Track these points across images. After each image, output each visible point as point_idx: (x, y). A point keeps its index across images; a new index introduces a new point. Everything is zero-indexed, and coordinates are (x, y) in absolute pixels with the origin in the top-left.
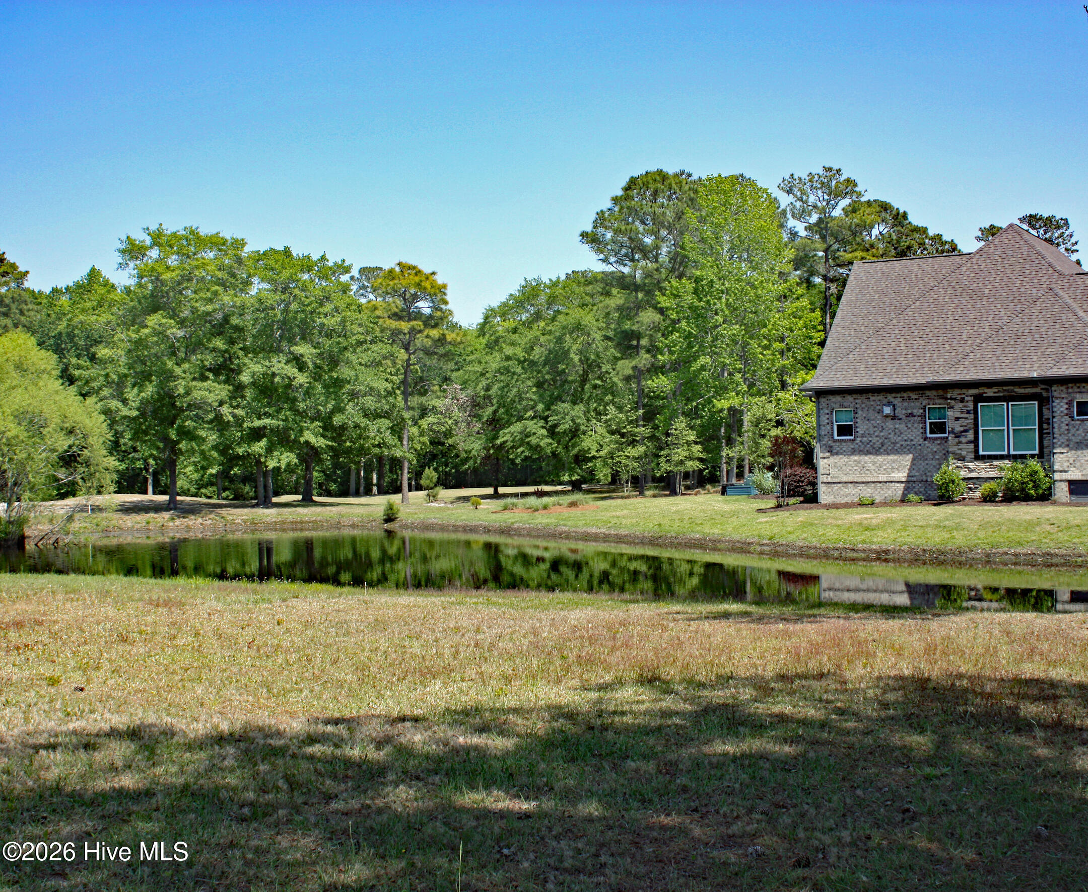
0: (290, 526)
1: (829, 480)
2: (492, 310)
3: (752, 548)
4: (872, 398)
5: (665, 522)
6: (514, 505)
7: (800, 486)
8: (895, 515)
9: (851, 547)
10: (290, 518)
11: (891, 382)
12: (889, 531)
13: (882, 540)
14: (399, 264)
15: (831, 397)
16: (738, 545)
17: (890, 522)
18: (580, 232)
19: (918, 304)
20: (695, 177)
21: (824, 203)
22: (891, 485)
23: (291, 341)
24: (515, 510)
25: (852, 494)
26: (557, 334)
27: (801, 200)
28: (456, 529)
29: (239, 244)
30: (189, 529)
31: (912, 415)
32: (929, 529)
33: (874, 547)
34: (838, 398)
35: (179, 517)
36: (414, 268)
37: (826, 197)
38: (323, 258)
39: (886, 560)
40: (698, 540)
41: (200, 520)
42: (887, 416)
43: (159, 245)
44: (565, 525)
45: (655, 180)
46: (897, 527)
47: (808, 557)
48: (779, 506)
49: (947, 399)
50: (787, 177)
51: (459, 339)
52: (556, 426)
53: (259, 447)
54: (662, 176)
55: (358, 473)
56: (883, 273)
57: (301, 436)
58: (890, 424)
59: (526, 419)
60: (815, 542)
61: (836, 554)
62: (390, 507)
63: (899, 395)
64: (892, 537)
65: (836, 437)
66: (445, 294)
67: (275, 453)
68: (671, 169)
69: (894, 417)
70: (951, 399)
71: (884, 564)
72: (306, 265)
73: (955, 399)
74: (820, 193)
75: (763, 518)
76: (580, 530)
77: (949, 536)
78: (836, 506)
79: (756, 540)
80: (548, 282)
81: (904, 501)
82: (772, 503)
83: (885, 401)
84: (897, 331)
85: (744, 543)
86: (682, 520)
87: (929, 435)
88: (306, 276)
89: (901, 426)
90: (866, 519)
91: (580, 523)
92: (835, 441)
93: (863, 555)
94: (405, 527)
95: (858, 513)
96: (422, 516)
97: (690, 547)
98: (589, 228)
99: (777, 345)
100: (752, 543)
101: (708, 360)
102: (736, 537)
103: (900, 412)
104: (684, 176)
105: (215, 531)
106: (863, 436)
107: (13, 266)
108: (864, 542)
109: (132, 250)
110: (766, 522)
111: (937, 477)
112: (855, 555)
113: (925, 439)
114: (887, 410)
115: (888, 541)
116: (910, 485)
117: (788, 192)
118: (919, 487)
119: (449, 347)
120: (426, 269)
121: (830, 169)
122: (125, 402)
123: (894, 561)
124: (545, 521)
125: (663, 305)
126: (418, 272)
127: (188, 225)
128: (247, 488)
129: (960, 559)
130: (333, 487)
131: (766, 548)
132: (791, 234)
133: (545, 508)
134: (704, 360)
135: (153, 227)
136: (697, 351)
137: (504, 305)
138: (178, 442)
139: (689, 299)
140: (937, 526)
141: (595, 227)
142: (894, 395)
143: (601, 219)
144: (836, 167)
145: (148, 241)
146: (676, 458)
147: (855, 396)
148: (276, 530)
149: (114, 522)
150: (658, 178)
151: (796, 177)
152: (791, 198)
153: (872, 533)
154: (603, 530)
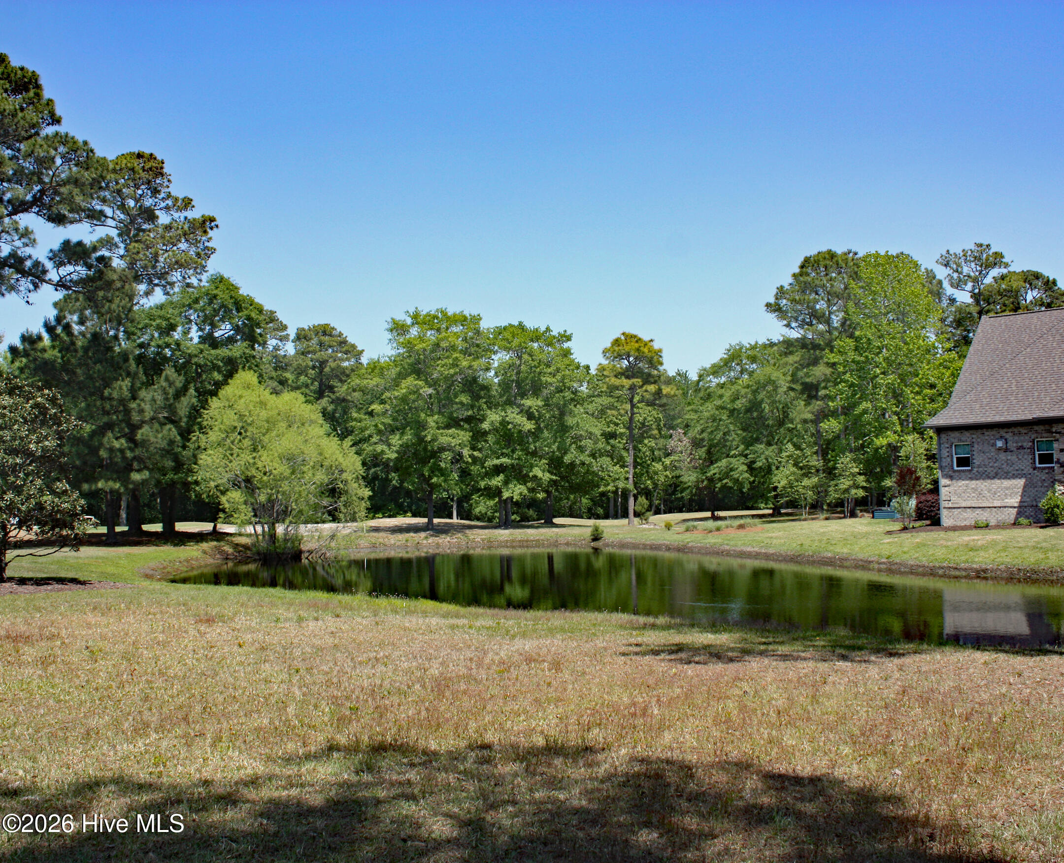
0: (518, 544)
1: (950, 505)
2: (705, 370)
3: (871, 566)
4: (987, 433)
5: (807, 543)
6: (695, 527)
7: (932, 511)
8: (999, 537)
9: (955, 566)
10: (519, 538)
11: (1002, 419)
12: (991, 551)
13: (982, 560)
14: (623, 334)
15: (950, 433)
16: (860, 563)
17: (994, 543)
18: (765, 303)
19: (1028, 350)
20: (861, 254)
21: (977, 274)
22: (1005, 509)
23: (523, 395)
24: (695, 532)
25: (969, 517)
26: (754, 388)
27: (957, 271)
28: (645, 547)
29: (477, 319)
30: (438, 545)
31: (1022, 447)
32: (1027, 550)
33: (975, 566)
34: (956, 434)
35: (432, 536)
36: (635, 336)
37: (979, 268)
38: (548, 329)
39: (986, 578)
40: (830, 558)
41: (448, 539)
42: (1000, 449)
43: (417, 323)
44: (727, 545)
45: (825, 258)
46: (999, 548)
47: (917, 574)
48: (905, 529)
49: (1053, 433)
50: (944, 253)
51: (672, 393)
52: (754, 462)
53: (497, 481)
54: (832, 255)
55: (616, 501)
56: (1006, 326)
57: (531, 471)
58: (1003, 456)
59: (732, 457)
60: (924, 561)
61: (941, 572)
62: (596, 529)
63: (1010, 430)
64: (992, 557)
65: (956, 468)
66: (661, 357)
67: (511, 486)
68: (839, 250)
69: (1006, 450)
70: (1056, 433)
71: (984, 581)
72: (536, 336)
73: (1059, 433)
74: (973, 265)
75: (887, 540)
76: (738, 549)
77: (1044, 556)
78: (954, 529)
79: (875, 559)
80: (748, 346)
81: (1016, 524)
82: (897, 526)
83: (998, 436)
84: (1009, 374)
85: (866, 562)
86: (820, 541)
87: (1038, 465)
88: (536, 345)
89: (1013, 458)
90: (974, 540)
91: (740, 543)
92: (955, 471)
93: (964, 573)
94: (607, 545)
95: (969, 535)
96: (621, 536)
97: (824, 565)
98: (772, 300)
99: (928, 391)
100: (873, 562)
101: (869, 405)
102: (861, 556)
103: (1012, 445)
104: (851, 255)
105: (459, 547)
106: (979, 466)
107: (353, 346)
108: (967, 561)
109: (398, 328)
110: (888, 543)
111: (1043, 503)
112: (957, 573)
113: (1035, 468)
114: (1000, 444)
115: (988, 561)
116: (1021, 510)
117: (946, 266)
118: (1029, 511)
119: (664, 400)
120: (646, 338)
121: (981, 245)
122: (389, 445)
123: (993, 578)
124: (713, 541)
125: (832, 361)
126: (639, 340)
127: (439, 307)
128: (531, 512)
129: (1051, 578)
130: (600, 511)
131: (882, 566)
132: (950, 300)
133: (718, 529)
134: (865, 405)
135: (412, 310)
136: (859, 398)
137: (714, 366)
138: (430, 478)
139: (852, 355)
140: (1034, 548)
141: (777, 299)
142: (1005, 430)
143: (781, 292)
144: (985, 243)
145: (409, 321)
146: (843, 487)
147: (971, 432)
148: (507, 547)
149: (381, 540)
150: (827, 256)
151: (951, 252)
152: (948, 271)
153: (975, 553)
154: (756, 549)
